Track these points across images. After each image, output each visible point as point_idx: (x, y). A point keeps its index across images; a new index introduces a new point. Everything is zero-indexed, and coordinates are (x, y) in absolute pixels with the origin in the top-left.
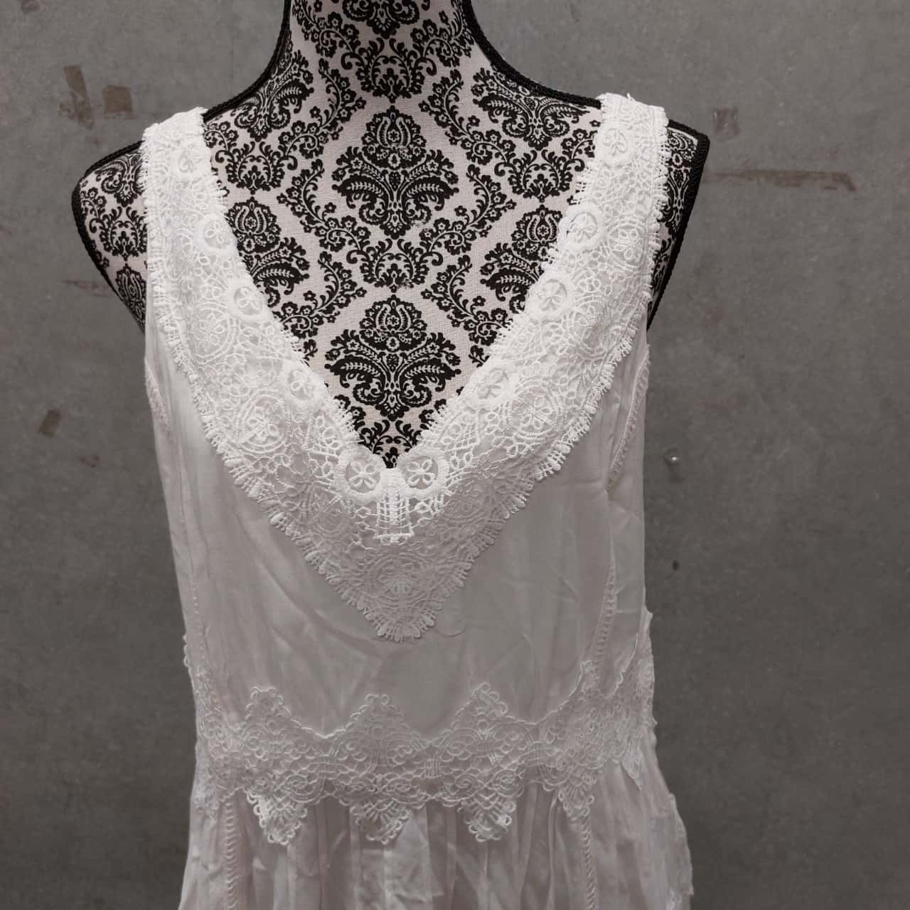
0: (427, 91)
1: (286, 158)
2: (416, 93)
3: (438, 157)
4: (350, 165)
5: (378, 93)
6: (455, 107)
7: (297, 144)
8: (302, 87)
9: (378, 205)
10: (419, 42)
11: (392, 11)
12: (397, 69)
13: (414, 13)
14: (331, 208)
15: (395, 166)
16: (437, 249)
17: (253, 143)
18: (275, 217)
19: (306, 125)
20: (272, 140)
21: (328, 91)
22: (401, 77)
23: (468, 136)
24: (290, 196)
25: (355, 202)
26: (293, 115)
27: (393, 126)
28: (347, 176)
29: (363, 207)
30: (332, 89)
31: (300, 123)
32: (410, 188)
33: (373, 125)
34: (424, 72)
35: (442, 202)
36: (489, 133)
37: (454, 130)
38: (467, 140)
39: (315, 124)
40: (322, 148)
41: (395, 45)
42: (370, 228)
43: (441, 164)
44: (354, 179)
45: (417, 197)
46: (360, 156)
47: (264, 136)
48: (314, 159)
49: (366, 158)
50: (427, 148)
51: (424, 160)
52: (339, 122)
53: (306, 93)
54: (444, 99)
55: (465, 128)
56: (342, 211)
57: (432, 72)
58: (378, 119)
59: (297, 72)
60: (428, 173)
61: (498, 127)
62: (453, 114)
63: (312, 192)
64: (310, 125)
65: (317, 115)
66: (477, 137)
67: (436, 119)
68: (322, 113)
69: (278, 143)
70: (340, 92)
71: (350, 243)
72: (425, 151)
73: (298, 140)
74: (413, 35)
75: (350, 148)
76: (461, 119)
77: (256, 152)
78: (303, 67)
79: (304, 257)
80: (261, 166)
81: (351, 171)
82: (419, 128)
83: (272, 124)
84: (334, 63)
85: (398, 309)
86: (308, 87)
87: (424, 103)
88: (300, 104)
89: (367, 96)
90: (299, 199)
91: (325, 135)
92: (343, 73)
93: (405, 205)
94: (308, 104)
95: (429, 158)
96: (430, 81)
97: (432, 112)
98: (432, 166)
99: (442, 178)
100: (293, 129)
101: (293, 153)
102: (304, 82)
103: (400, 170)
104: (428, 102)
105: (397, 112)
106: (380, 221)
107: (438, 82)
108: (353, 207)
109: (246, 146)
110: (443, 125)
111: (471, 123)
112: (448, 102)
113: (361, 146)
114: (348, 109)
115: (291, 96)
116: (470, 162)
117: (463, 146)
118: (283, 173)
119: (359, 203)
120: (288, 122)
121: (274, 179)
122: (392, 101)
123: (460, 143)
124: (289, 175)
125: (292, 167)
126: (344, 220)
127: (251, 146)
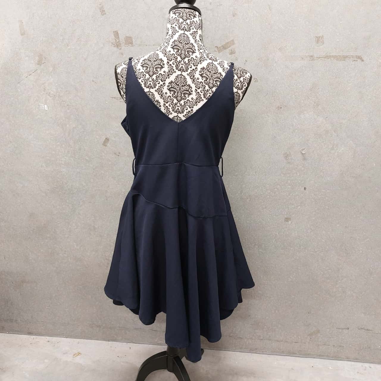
0: (189, 71)
1: (157, 81)
2: (187, 71)
3: (189, 86)
4: (171, 85)
5: (179, 70)
6: (194, 75)
7: (160, 79)
8: (161, 66)
9: (176, 94)
10: (189, 61)
11: (185, 55)
12: (183, 66)
13: (189, 56)
14: (166, 93)
15: (180, 86)
16: (187, 106)
17: (150, 78)
18: (154, 95)
19: (162, 74)
20: (154, 77)
21: (168, 68)
22: (184, 68)
23: (196, 82)
24: (158, 90)
25: (171, 93)
26: (159, 71)
27: (181, 78)
28: (170, 87)
29: (173, 94)
30: (169, 68)
31: (160, 74)
32: (183, 91)
33: (177, 77)
34: (189, 68)
35: (189, 96)
36: (201, 82)
37: (193, 80)
38: (196, 83)
39: (164, 75)
40: (165, 80)
41: (184, 62)
42: (174, 99)
43: (190, 87)
44: (172, 87)
45: (184, 94)
46: (173, 83)
47: (152, 76)
48: (164, 82)
49: (175, 83)
50: (187, 83)
51: (186, 86)
52: (170, 75)
53: (162, 67)
54: (192, 73)
55: (196, 80)
56: (169, 94)
57: (191, 68)
58: (178, 76)
59: (160, 62)
60: (187, 89)
61: (203, 81)
62: (194, 77)
63: (163, 90)
64: (163, 75)
65: (165, 73)
66: (198, 82)
67: (190, 77)
68: (166, 72)
69: (156, 78)
70: (171, 69)
71: (170, 102)
72: (186, 84)
73: (160, 78)
74: (188, 60)
75: (171, 81)
76: (195, 78)
77: (150, 80)
78: (162, 62)
79: (160, 104)
80: (151, 83)
81: (171, 86)
82: (186, 79)
83: (154, 73)
84: (171, 63)
85: (178, 118)
86: (163, 66)
87: (188, 74)
88: (161, 69)
89: (177, 71)
90: (159, 91)
91: (167, 77)
92: (172, 65)
93: (181, 95)
94: (163, 70)
95: (187, 86)
96: (190, 69)
97: (190, 76)
98: (187, 88)
99: (190, 91)
100: (159, 75)
101: (159, 80)
102: (162, 65)
103: (181, 87)
104: (189, 74)
105: (182, 75)
106: (176, 97)
107: (192, 70)
108: (171, 94)
109: (148, 78)
110: (192, 79)
111: (197, 79)
112: (193, 74)
113: (174, 81)
114: (172, 72)
115: (159, 67)
116: (196, 88)
117: (195, 84)
118: (156, 85)
119: (172, 93)
120: (158, 73)
121: (154, 86)
122: (182, 72)
123: (194, 83)
124: (158, 85)
125: (158, 84)
126: (169, 96)
127: (149, 78)
